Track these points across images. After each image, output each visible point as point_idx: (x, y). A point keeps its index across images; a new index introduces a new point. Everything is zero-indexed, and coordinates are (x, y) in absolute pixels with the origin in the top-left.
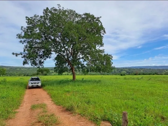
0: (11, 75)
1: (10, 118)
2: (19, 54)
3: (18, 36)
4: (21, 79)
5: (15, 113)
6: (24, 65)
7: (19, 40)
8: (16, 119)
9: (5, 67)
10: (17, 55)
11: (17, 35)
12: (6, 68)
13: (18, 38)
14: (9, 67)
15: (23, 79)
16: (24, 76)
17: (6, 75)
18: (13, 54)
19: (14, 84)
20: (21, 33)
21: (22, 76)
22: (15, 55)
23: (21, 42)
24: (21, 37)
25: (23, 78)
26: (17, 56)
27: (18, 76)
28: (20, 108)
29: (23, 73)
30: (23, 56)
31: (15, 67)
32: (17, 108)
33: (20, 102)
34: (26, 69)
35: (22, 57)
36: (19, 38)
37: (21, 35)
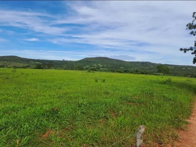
0: (175, 75)
1: (182, 129)
2: (188, 50)
3: (189, 26)
4: (188, 80)
5: (187, 123)
6: (194, 63)
7: (190, 31)
8: (189, 132)
9: (169, 65)
10: (185, 50)
11: (187, 25)
12: (170, 67)
13: (188, 29)
14: (173, 65)
15: (192, 81)
16: (191, 77)
17: (170, 75)
18: (181, 50)
19: (180, 86)
20: (193, 22)
21: (188, 77)
22: (183, 51)
23: (192, 33)
24: (192, 27)
25: (190, 79)
26: (185, 52)
27: (184, 77)
28: (192, 118)
29: (190, 73)
30: (193, 51)
31: (180, 66)
32: (188, 118)
33: (191, 111)
34: (193, 69)
35: (192, 53)
36: (190, 28)
37: (192, 24)
